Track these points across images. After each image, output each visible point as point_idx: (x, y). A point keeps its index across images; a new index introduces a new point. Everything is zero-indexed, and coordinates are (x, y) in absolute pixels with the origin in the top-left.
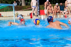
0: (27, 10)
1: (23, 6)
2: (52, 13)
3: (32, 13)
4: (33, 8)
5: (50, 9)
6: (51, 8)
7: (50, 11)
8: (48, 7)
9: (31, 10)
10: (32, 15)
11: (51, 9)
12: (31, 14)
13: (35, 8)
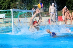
2: (70, 19)
3: (50, 19)
4: (51, 14)
5: (68, 15)
6: (69, 14)
7: (68, 17)
8: (66, 13)
9: (49, 16)
10: (50, 21)
11: (69, 15)
13: (53, 14)
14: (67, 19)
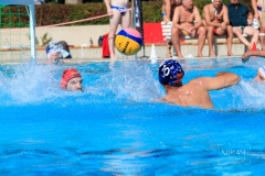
0: (89, 23)
1: (71, 6)
2: (197, 36)
3: (111, 36)
4: (115, 13)
5: (186, 17)
6: (192, 16)
7: (186, 28)
8: (177, 10)
9: (106, 21)
10: (110, 42)
11: (190, 19)
12: (103, 41)
13: (123, 14)
14: (181, 35)
